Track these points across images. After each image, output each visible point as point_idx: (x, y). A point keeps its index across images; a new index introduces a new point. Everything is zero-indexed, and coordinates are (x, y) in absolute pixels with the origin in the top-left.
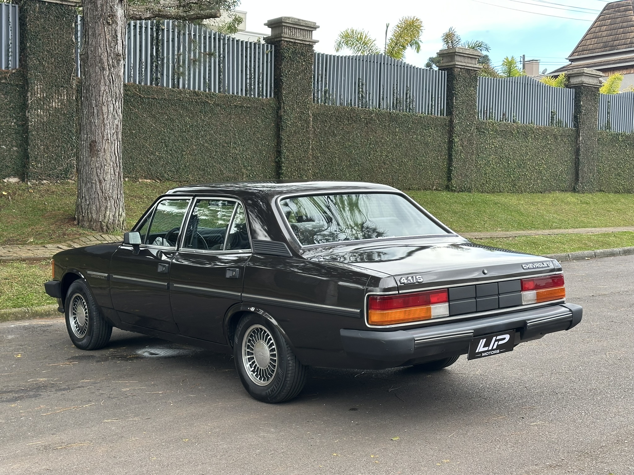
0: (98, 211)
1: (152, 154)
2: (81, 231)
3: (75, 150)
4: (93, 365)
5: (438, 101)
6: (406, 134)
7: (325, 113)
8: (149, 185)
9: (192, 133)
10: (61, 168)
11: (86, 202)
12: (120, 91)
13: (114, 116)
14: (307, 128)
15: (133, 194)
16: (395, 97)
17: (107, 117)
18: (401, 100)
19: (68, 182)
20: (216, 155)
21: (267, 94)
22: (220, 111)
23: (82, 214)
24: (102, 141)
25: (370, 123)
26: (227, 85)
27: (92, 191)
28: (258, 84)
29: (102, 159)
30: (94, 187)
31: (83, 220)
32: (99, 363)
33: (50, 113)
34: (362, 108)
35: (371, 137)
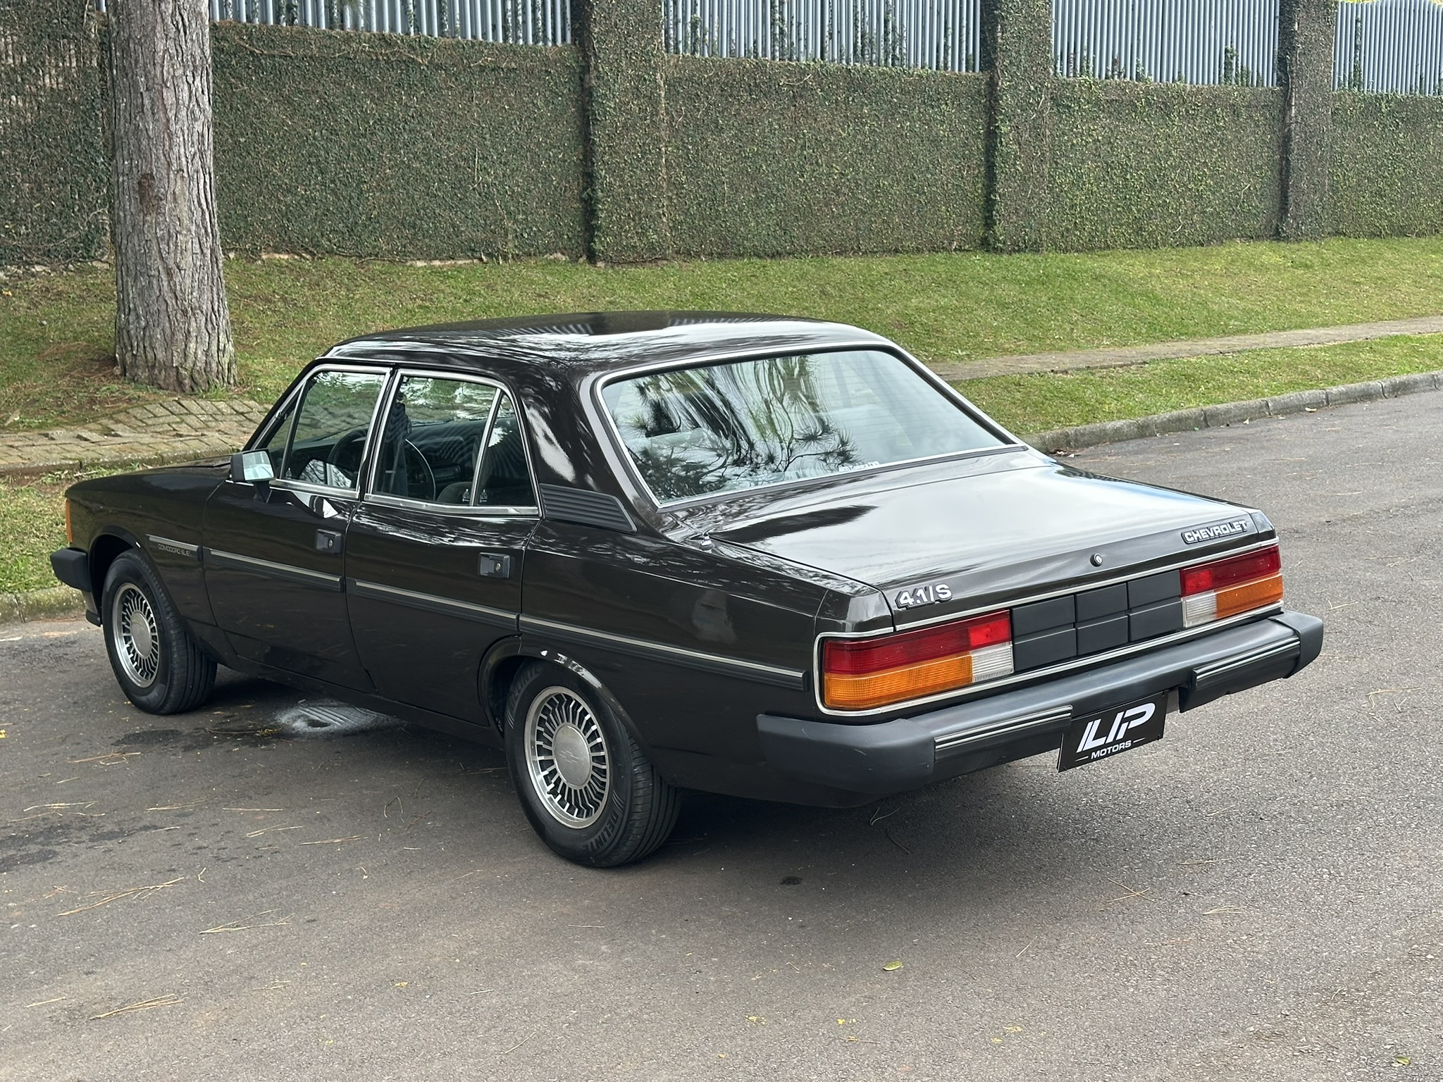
0: (169, 343)
1: (289, 191)
2: (131, 392)
3: (105, 191)
4: (176, 759)
5: (961, 35)
6: (886, 119)
7: (695, 76)
8: (287, 267)
9: (380, 137)
10: (75, 234)
11: (138, 323)
12: (202, 50)
13: (193, 112)
14: (652, 115)
15: (248, 290)
16: (859, 29)
17: (176, 116)
18: (873, 38)
19: (93, 266)
20: (440, 190)
21: (554, 34)
22: (446, 82)
23: (132, 350)
24: (168, 175)
25: (801, 96)
26: (458, 17)
27: (150, 296)
28: (534, 12)
29: (170, 218)
30: (155, 287)
31: (134, 365)
32: (190, 754)
33: (39, 103)
34: (783, 60)
35: (805, 131)
